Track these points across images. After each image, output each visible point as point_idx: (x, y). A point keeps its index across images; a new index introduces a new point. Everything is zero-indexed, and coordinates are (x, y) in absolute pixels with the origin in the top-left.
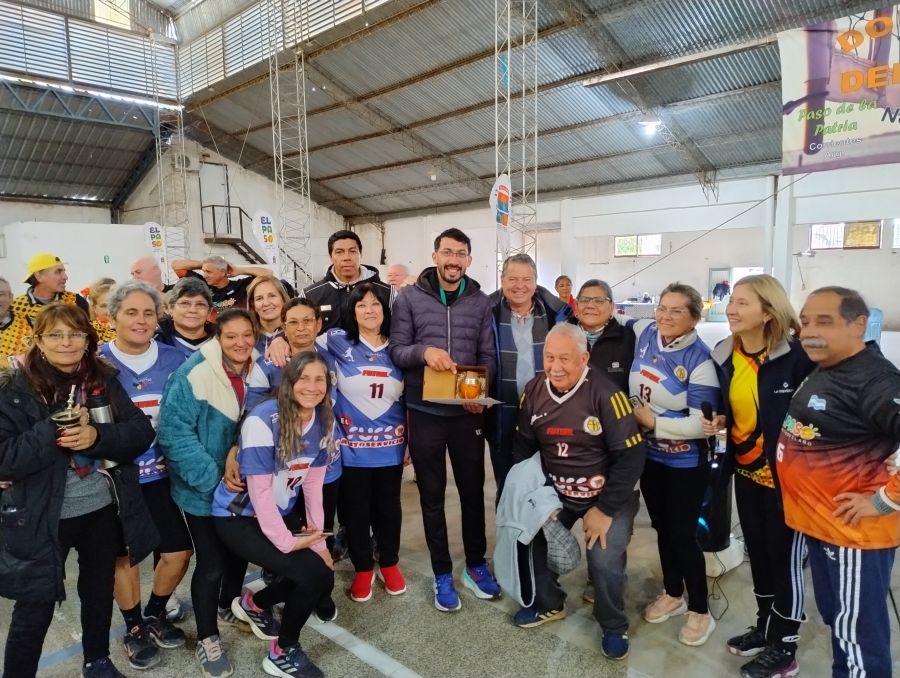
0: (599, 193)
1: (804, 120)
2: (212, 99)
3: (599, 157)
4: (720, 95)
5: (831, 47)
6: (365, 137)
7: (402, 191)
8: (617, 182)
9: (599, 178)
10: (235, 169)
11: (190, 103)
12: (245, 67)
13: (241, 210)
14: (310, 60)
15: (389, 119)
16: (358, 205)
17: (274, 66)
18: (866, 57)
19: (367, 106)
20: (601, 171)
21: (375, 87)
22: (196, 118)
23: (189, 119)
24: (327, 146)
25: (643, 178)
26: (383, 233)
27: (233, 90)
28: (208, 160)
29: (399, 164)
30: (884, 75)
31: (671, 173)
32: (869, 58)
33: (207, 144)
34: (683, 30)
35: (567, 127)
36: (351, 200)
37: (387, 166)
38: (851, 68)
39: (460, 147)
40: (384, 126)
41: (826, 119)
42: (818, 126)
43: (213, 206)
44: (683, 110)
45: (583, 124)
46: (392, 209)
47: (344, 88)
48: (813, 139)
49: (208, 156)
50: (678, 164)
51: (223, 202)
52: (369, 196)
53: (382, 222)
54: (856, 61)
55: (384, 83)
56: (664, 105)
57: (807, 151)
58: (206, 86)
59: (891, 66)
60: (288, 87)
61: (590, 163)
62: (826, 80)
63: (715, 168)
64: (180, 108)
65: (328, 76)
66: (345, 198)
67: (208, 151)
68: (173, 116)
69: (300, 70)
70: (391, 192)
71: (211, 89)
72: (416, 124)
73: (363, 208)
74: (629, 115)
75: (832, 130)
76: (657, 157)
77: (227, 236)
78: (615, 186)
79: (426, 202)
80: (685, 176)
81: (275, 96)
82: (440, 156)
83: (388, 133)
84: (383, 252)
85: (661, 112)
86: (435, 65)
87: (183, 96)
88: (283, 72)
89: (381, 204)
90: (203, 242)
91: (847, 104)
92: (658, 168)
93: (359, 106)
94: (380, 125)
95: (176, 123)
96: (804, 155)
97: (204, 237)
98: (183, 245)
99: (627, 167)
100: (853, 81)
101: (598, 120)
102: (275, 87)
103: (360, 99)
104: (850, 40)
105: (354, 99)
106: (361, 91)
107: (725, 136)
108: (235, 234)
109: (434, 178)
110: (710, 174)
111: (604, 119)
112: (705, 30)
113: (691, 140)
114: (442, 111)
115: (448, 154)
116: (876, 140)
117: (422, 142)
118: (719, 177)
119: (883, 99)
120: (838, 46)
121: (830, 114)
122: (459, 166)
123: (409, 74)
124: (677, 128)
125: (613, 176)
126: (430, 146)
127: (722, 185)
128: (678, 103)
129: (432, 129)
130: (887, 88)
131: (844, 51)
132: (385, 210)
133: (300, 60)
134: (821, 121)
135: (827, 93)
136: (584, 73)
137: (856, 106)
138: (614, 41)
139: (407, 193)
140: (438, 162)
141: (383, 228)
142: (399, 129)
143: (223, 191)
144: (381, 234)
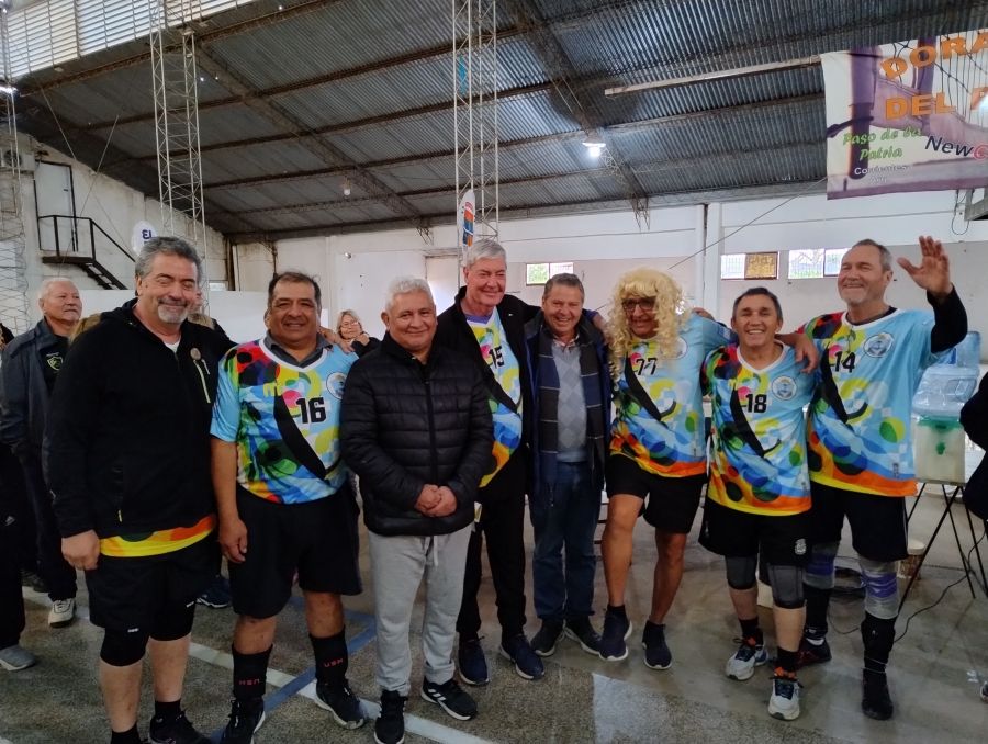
0: (529, 216)
1: (848, 143)
2: (59, 82)
3: (532, 178)
4: (663, 120)
5: (875, 72)
6: (262, 140)
7: (302, 206)
8: (549, 205)
9: (529, 200)
10: (82, 173)
11: (27, 84)
12: (110, 45)
13: (92, 223)
14: (203, 44)
15: (296, 121)
16: (243, 220)
17: (157, 46)
18: (910, 85)
19: (270, 104)
20: (534, 192)
21: (282, 81)
22: (34, 104)
23: (24, 104)
24: (211, 147)
25: (575, 202)
26: (275, 255)
27: (91, 72)
28: (46, 158)
29: (301, 173)
30: (928, 104)
31: (603, 198)
32: (913, 86)
33: (44, 138)
34: (635, 48)
36: (233, 214)
37: (286, 176)
38: (895, 94)
39: (378, 159)
40: (291, 128)
41: (871, 144)
42: (863, 151)
43: (55, 217)
44: (624, 133)
45: (520, 142)
46: (287, 226)
47: (240, 79)
48: (858, 163)
49: (46, 153)
50: (612, 189)
51: (67, 211)
52: (258, 210)
53: (273, 242)
54: (900, 88)
55: (295, 78)
56: (606, 126)
57: (852, 175)
58: (50, 64)
59: (934, 95)
60: (174, 75)
61: (523, 184)
62: (870, 105)
63: (646, 195)
64: (11, 90)
65: (225, 66)
66: (227, 212)
67: (46, 148)
69: (190, 55)
70: (287, 207)
71: (59, 70)
72: (328, 128)
73: (250, 223)
74: (570, 134)
75: (877, 156)
76: (592, 181)
77: (72, 254)
78: (545, 209)
79: (332, 220)
80: (618, 202)
81: (159, 83)
82: (354, 168)
83: (293, 136)
85: (602, 132)
86: (359, 60)
87: (14, 75)
88: (170, 54)
89: (274, 220)
90: (41, 261)
91: (892, 131)
92: (590, 192)
93: (258, 103)
94: (285, 126)
96: (849, 179)
97: (42, 255)
98: (13, 264)
99: (560, 189)
100: (897, 108)
101: (536, 139)
102: (159, 72)
103: (262, 94)
104: (894, 67)
105: (255, 93)
106: (263, 84)
107: (661, 163)
108: (84, 251)
109: (347, 192)
110: (642, 200)
111: (543, 138)
112: (656, 51)
113: (627, 165)
114: (362, 116)
115: (362, 165)
116: (921, 167)
117: (333, 149)
118: (651, 204)
119: (927, 127)
120: (882, 72)
121: (875, 138)
122: (374, 180)
123: (325, 69)
124: (615, 148)
125: (545, 198)
126: (344, 157)
127: (653, 213)
128: (620, 126)
129: (348, 136)
130: (931, 117)
131: (888, 78)
132: (277, 227)
133: (189, 42)
134: (866, 146)
135: (872, 118)
136: (527, 86)
137: (901, 132)
138: (562, 53)
139: (309, 209)
140: (352, 173)
141: (274, 249)
142: (306, 133)
143: (66, 198)
144: (271, 256)
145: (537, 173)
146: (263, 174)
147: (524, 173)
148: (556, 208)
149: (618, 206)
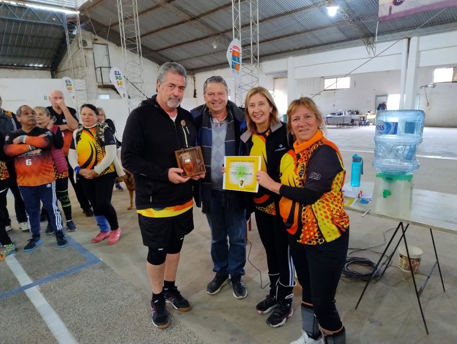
0: (309, 53)
2: (92, 6)
3: (307, 31)
6: (176, 24)
7: (202, 56)
8: (319, 45)
9: (308, 44)
10: (112, 46)
11: (82, 9)
19: (174, 5)
20: (310, 39)
23: (83, 19)
24: (157, 31)
25: (333, 43)
26: (195, 81)
27: (102, 0)
28: (97, 42)
29: (197, 40)
31: (347, 40)
35: (287, 13)
37: (191, 42)
40: (186, 17)
43: (101, 68)
45: (296, 11)
46: (198, 67)
49: (97, 40)
50: (352, 33)
51: (106, 64)
52: (185, 60)
53: (194, 74)
57: (395, 3)
61: (302, 34)
63: (373, 35)
64: (78, 13)
67: (97, 37)
70: (196, 57)
72: (202, 15)
74: (322, 4)
76: (339, 29)
77: (109, 84)
78: (318, 48)
79: (215, 62)
80: (357, 41)
81: (119, 2)
82: (218, 34)
83: (188, 21)
84: (195, 91)
87: (78, 6)
90: (97, 87)
92: (340, 36)
93: (169, 6)
97: (97, 84)
98: (85, 89)
99: (324, 36)
101: (305, 8)
103: (169, 1)
109: (215, 47)
110: (371, 39)
111: (308, 7)
113: (359, 18)
114: (216, 7)
115: (223, 33)
117: (208, 26)
118: (376, 41)
122: (230, 39)
124: (348, 9)
125: (316, 42)
126: (212, 28)
127: (377, 45)
129: (211, 17)
132: (194, 67)
139: (204, 57)
140: (217, 38)
141: (194, 78)
142: (194, 18)
143: (106, 58)
144: (193, 81)
145: (309, 28)
146: (181, 42)
147: (302, 29)
148: (323, 47)
149: (357, 43)
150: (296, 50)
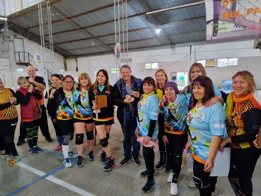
0: (142, 50)
1: (212, 26)
2: (17, 16)
3: (143, 40)
4: (177, 22)
5: (220, 5)
6: (70, 31)
8: (148, 47)
9: (143, 46)
10: (26, 40)
11: (10, 17)
12: (29, 6)
13: (28, 54)
14: (52, 5)
15: (78, 25)
16: (68, 53)
17: (40, 6)
18: (230, 9)
19: (71, 21)
20: (143, 44)
21: (74, 15)
22: (12, 23)
23: (9, 23)
24: (58, 33)
25: (155, 46)
26: (77, 62)
27: (25, 14)
28: (16, 37)
29: (82, 40)
30: (235, 14)
31: (163, 45)
33: (16, 31)
34: (168, 2)
35: (134, 30)
36: (66, 51)
37: (77, 40)
38: (225, 11)
39: (101, 35)
40: (77, 27)
41: (219, 26)
43: (19, 52)
44: (167, 26)
45: (138, 29)
46: (79, 54)
47: (63, 15)
48: (215, 32)
50: (165, 42)
51: (22, 51)
52: (72, 50)
53: (76, 58)
54: (227, 9)
55: (77, 14)
56: (162, 24)
57: (214, 35)
58: (15, 12)
59: (237, 11)
60: (45, 13)
61: (140, 41)
62: (218, 15)
63: (174, 44)
64: (6, 19)
65: (58, 11)
66: (64, 50)
67: (16, 34)
68: (3, 22)
69: (49, 8)
70: (79, 49)
71: (17, 13)
72: (87, 27)
73: (70, 53)
74: (152, 27)
75: (220, 29)
76: (159, 40)
77: (24, 62)
78: (147, 48)
79: (91, 52)
80: (167, 46)
81: (40, 16)
82: (95, 38)
83: (78, 29)
84: (77, 67)
85: (160, 26)
86: (93, 8)
87: (7, 15)
88: (43, 8)
89: (76, 52)
90: (16, 64)
91: (225, 22)
92: (159, 43)
93: (68, 20)
94: (76, 27)
95: (4, 24)
96: (213, 37)
97: (16, 62)
98: (8, 65)
99: (151, 42)
100: (226, 15)
101: (143, 29)
102: (40, 13)
103: (69, 18)
104: (225, 3)
105: (67, 18)
106: (69, 16)
107: (178, 35)
108: (27, 61)
109: (93, 44)
110: (173, 45)
111: (145, 28)
113: (168, 35)
114: (96, 24)
115: (98, 37)
116: (232, 33)
117: (89, 33)
118: (176, 46)
119: (234, 21)
120: (222, 5)
121: (220, 24)
122: (101, 41)
123: (85, 11)
124: (164, 31)
125: (147, 45)
126: (92, 35)
127: (176, 49)
128: (166, 24)
129: (92, 29)
132: (77, 54)
133: (49, 5)
134: (217, 27)
135: (219, 19)
136: (139, 14)
137: (227, 22)
138: (148, 5)
139: (84, 49)
140: (94, 39)
141: (76, 60)
142: (82, 29)
143: (22, 47)
144: (76, 62)
145: (144, 38)
146: (72, 40)
147: (140, 38)
148: (150, 48)
149: (166, 47)
150: (136, 48)
